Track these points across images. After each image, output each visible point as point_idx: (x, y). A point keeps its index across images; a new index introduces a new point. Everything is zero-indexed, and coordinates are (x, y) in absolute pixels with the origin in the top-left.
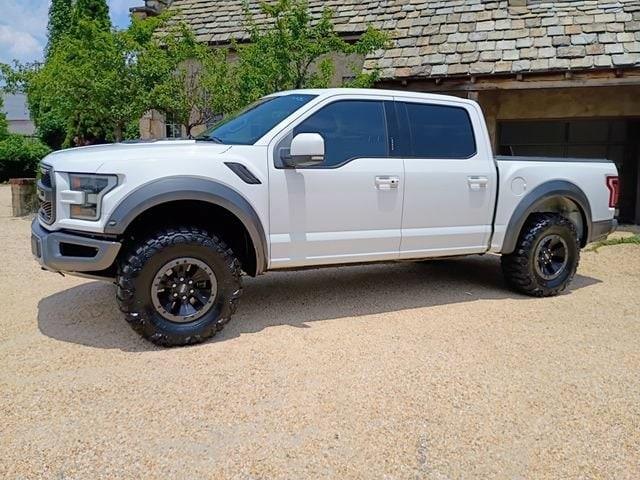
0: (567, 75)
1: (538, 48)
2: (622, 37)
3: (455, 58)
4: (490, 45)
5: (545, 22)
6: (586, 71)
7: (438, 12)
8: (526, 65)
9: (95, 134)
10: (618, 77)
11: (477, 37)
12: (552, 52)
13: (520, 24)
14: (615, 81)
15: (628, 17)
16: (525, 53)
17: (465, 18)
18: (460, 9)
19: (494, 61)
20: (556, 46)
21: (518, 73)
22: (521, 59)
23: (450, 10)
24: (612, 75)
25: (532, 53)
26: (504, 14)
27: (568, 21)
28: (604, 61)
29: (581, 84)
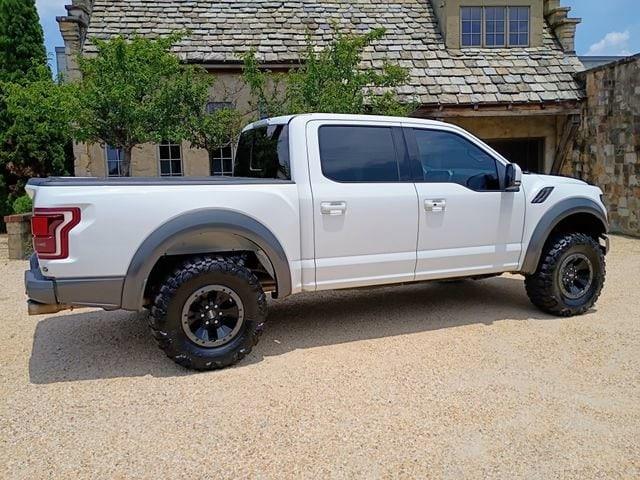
0: (510, 107)
1: (483, 84)
2: (538, 78)
3: (421, 90)
4: (446, 80)
5: (480, 63)
6: (523, 104)
7: (390, 48)
8: (480, 98)
9: (40, 159)
10: (543, 108)
11: (432, 72)
12: (494, 88)
13: (460, 64)
14: (540, 112)
15: (535, 64)
16: (477, 88)
17: (415, 55)
18: (409, 48)
19: (455, 94)
20: (496, 84)
21: (476, 104)
22: (475, 93)
23: (400, 48)
24: (538, 107)
25: (481, 89)
26: (445, 55)
27: (495, 64)
28: (534, 97)
29: (518, 114)
